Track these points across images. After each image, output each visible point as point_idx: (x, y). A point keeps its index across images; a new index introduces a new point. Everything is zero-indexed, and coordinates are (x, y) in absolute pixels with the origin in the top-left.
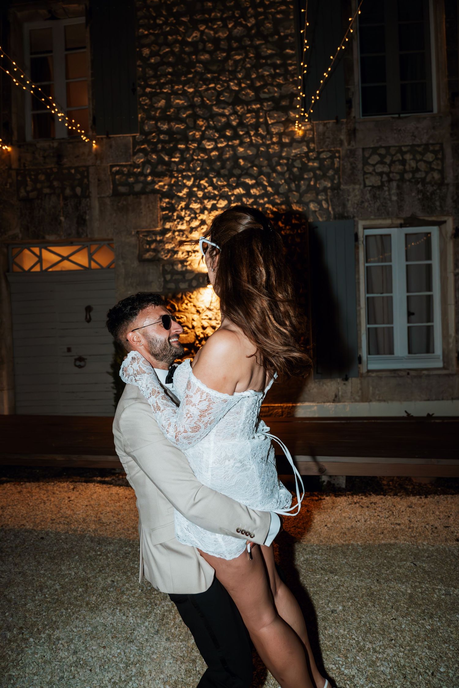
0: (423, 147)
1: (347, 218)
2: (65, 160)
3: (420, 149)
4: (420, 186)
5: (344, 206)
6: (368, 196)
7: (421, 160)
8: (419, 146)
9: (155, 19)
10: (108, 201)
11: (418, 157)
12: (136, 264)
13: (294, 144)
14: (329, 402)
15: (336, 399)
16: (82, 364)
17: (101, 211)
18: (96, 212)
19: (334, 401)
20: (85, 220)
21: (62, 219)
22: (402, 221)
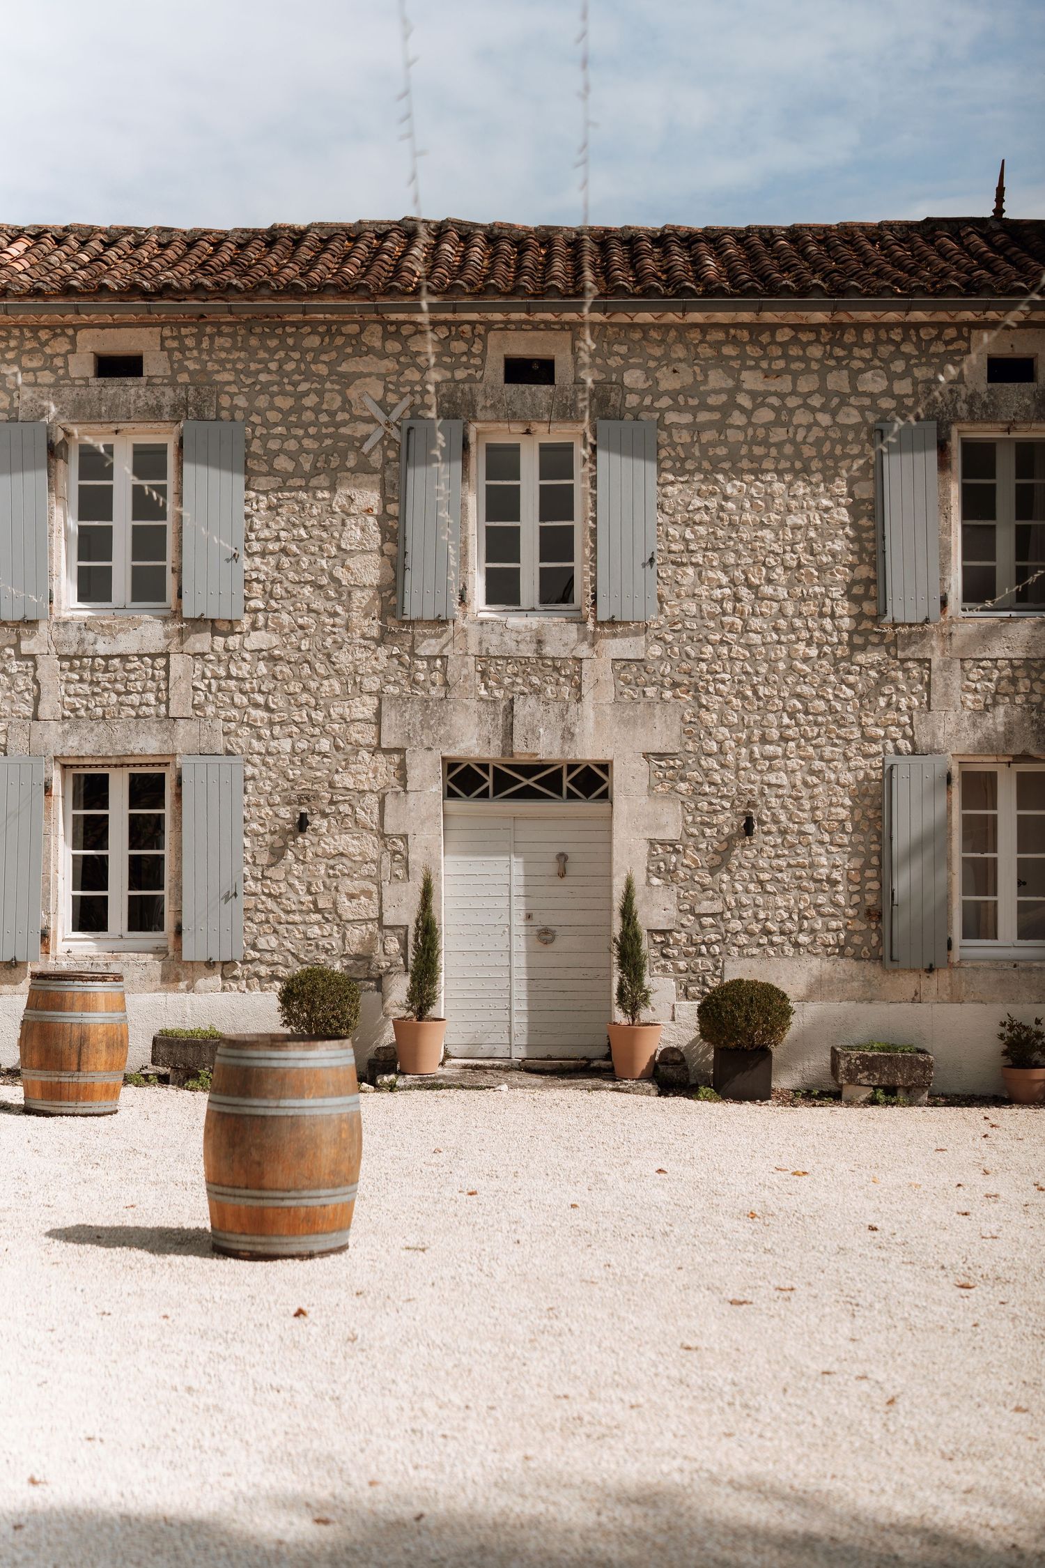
0: (1039, 662)
1: (938, 752)
2: (548, 649)
3: (1036, 665)
4: (1034, 714)
5: (934, 735)
6: (966, 724)
7: (1037, 679)
8: (1034, 660)
9: (683, 461)
10: (608, 710)
11: (1034, 675)
12: (644, 800)
13: (869, 647)
14: (906, 1001)
15: (916, 998)
16: (549, 937)
17: (597, 723)
18: (590, 725)
19: (913, 1001)
20: (573, 735)
21: (541, 730)
22: (1010, 759)
